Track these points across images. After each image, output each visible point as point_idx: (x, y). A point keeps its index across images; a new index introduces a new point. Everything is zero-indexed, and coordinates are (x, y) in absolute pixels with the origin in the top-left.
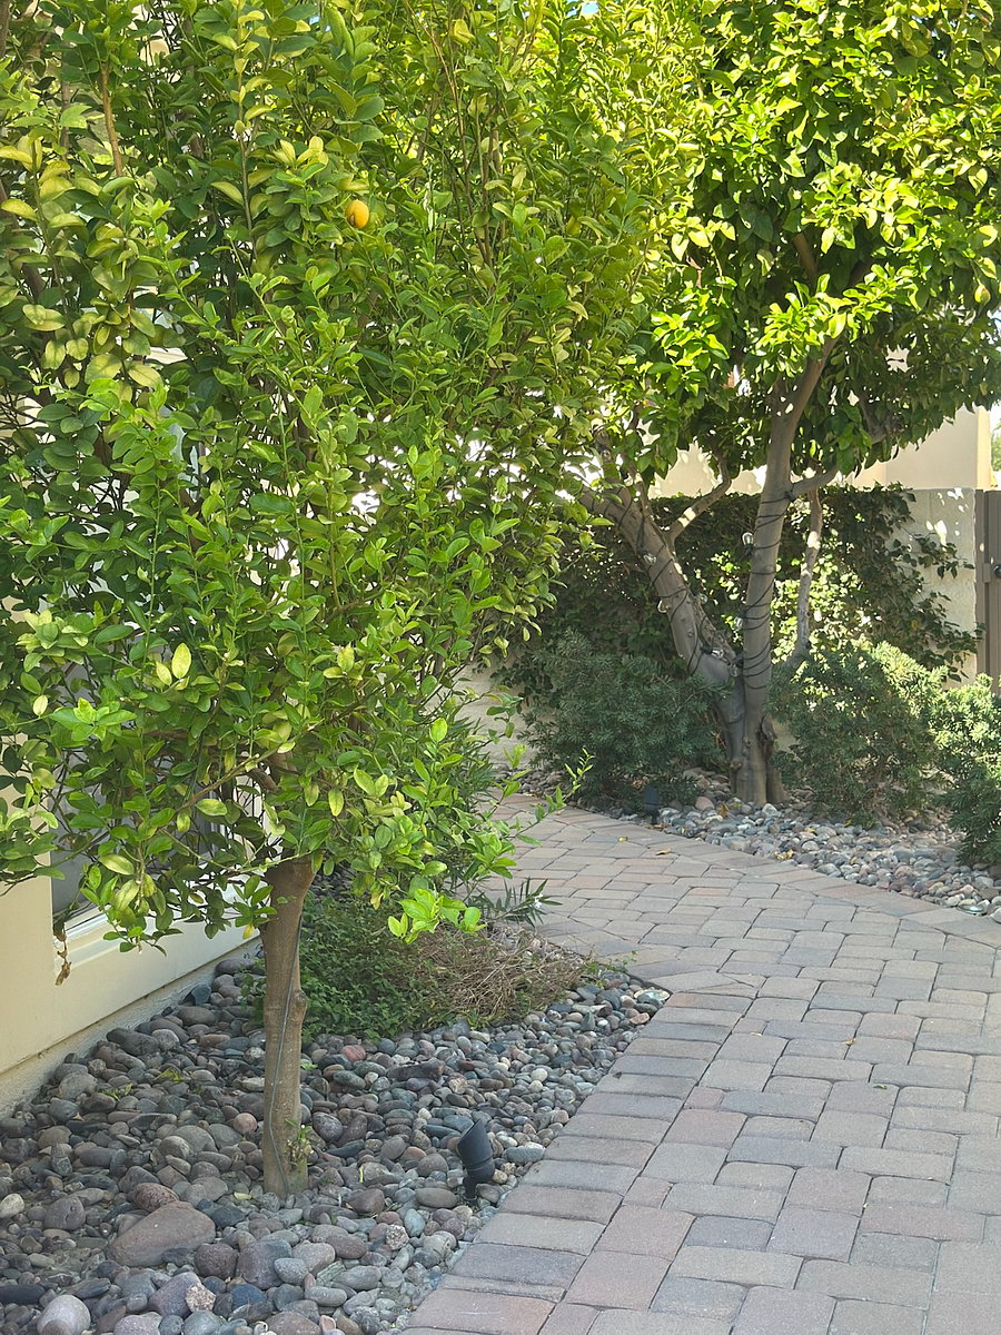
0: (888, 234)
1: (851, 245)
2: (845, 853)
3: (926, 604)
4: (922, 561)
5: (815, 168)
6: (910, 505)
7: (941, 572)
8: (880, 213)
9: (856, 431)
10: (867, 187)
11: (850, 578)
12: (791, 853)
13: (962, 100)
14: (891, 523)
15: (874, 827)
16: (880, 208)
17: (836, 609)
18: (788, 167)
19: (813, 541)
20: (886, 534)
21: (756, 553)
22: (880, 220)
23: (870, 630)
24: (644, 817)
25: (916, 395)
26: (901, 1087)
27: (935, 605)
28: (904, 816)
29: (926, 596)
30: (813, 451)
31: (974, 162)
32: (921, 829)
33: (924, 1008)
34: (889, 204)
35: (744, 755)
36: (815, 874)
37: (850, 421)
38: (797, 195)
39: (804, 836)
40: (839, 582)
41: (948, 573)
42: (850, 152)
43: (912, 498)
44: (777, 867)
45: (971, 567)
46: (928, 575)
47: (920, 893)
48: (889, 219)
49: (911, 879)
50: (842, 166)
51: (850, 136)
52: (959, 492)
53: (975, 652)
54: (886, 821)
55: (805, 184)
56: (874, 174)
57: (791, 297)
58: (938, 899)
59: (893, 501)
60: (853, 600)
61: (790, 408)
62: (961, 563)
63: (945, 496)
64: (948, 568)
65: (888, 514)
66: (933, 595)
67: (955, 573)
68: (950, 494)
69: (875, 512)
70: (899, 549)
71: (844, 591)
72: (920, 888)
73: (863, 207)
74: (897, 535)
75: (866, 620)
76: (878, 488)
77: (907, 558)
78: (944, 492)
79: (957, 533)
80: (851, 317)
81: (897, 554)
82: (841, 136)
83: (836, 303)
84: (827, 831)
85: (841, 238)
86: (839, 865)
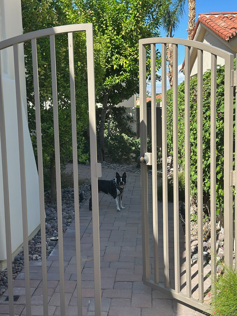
0: (124, 67)
1: (118, 68)
2: (118, 167)
3: (129, 127)
4: (127, 120)
5: (112, 55)
6: (125, 110)
7: (131, 122)
8: (123, 63)
9: (118, 97)
10: (121, 59)
11: (116, 123)
12: (110, 168)
13: (135, 46)
14: (122, 113)
15: (122, 164)
16: (123, 62)
17: (113, 128)
18: (108, 55)
19: (110, 116)
20: (121, 115)
21: (102, 118)
22: (123, 64)
23: (119, 132)
24: (83, 164)
25: (127, 91)
26: (133, 191)
27: (130, 128)
28: (126, 162)
29: (128, 126)
30: (110, 100)
31: (137, 56)
32: (129, 164)
33: (134, 184)
34: (124, 62)
35: (99, 153)
36: (114, 170)
37: (117, 96)
38: (110, 59)
39: (111, 165)
40: (114, 123)
41: (132, 122)
42: (118, 53)
43: (126, 109)
44: (108, 170)
45: (136, 121)
46: (129, 122)
47: (131, 172)
48: (124, 64)
49: (129, 170)
50: (117, 55)
51: (118, 50)
52: (134, 108)
53: (136, 136)
54: (124, 163)
55: (111, 58)
56: (122, 56)
57: (110, 77)
58: (134, 172)
59: (123, 109)
60: (116, 127)
61: (107, 93)
62: (134, 120)
63: (131, 109)
64: (132, 121)
65: (122, 112)
66: (130, 126)
67: (133, 122)
68: (132, 108)
69: (120, 111)
70: (124, 118)
71: (115, 125)
72: (131, 171)
73: (120, 62)
74: (123, 115)
75: (118, 130)
76: (120, 107)
77: (125, 119)
78: (131, 108)
79: (134, 115)
80: (119, 80)
81: (123, 119)
82: (116, 50)
83: (117, 78)
84: (115, 165)
85: (117, 67)
86: (118, 169)
